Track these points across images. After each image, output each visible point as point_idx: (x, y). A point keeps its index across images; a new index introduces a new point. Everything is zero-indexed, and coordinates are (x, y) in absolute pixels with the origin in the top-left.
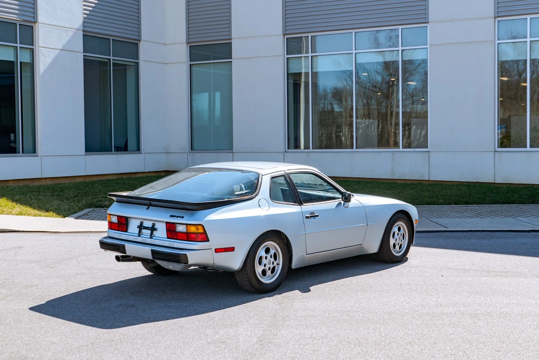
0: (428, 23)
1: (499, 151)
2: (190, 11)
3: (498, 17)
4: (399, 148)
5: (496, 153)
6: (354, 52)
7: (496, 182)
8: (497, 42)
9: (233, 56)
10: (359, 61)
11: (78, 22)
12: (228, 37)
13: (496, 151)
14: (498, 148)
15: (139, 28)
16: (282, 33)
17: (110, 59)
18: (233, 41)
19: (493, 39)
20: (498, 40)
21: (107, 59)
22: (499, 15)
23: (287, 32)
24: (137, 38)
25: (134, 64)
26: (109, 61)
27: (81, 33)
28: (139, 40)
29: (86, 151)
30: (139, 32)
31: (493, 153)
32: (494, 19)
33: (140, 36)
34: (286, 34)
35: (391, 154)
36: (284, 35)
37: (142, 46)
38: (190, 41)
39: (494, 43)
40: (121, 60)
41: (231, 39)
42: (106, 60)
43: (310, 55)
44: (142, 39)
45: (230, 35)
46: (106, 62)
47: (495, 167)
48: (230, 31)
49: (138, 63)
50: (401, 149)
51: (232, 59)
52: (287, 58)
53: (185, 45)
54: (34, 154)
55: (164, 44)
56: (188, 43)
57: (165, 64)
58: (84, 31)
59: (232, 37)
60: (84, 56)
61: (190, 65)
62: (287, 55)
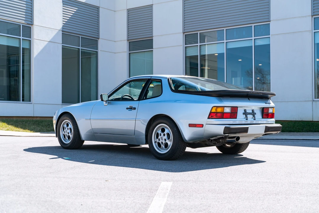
0: (270, 21)
1: (315, 101)
2: (129, 21)
3: (314, 15)
5: (313, 102)
6: (225, 41)
7: (314, 120)
8: (314, 31)
9: (154, 47)
10: (228, 47)
11: (59, 26)
12: (150, 36)
13: (313, 101)
14: (315, 98)
15: (98, 31)
16: (182, 32)
17: (79, 49)
18: (154, 38)
19: (311, 29)
20: (314, 30)
21: (78, 48)
22: (314, 14)
23: (185, 31)
24: (97, 37)
25: (95, 52)
27: (61, 32)
28: (98, 38)
29: (62, 103)
30: (98, 33)
31: (311, 102)
32: (311, 17)
33: (99, 36)
36: (184, 33)
37: (100, 42)
38: (129, 39)
39: (311, 32)
40: (86, 49)
41: (153, 37)
43: (199, 44)
44: (100, 37)
45: (152, 34)
46: (77, 51)
47: (313, 111)
48: (152, 32)
49: (97, 52)
51: (153, 49)
52: (185, 47)
53: (126, 41)
54: (29, 102)
55: (115, 41)
56: (128, 40)
57: (115, 53)
58: (62, 31)
59: (153, 36)
60: (62, 46)
61: (129, 53)
62: (185, 45)
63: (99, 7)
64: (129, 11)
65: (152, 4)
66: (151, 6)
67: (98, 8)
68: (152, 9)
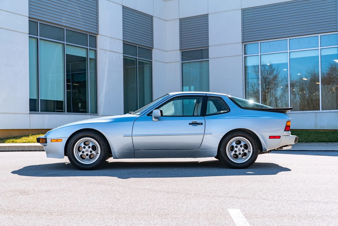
0: (337, 31)
2: (182, 31)
4: (319, 110)
6: (288, 51)
9: (210, 57)
10: (292, 57)
12: (206, 45)
15: (152, 41)
16: (241, 42)
17: (137, 59)
23: (245, 41)
24: (151, 46)
25: (149, 63)
26: (136, 60)
28: (152, 48)
30: (152, 43)
33: (153, 45)
34: (244, 42)
35: (314, 114)
36: (243, 43)
37: (154, 51)
38: (182, 48)
40: (143, 59)
41: (209, 47)
42: (134, 59)
43: (259, 54)
44: (154, 47)
45: (208, 44)
46: (135, 61)
48: (208, 42)
49: (151, 62)
50: (321, 111)
51: (208, 58)
52: (245, 57)
53: (179, 51)
54: (96, 114)
55: (166, 51)
56: (180, 50)
57: (166, 63)
58: (123, 41)
59: (209, 45)
60: (123, 56)
61: (182, 63)
62: (244, 55)
63: (153, 16)
64: (182, 20)
65: (207, 13)
66: (206, 16)
67: (151, 17)
68: (207, 19)
